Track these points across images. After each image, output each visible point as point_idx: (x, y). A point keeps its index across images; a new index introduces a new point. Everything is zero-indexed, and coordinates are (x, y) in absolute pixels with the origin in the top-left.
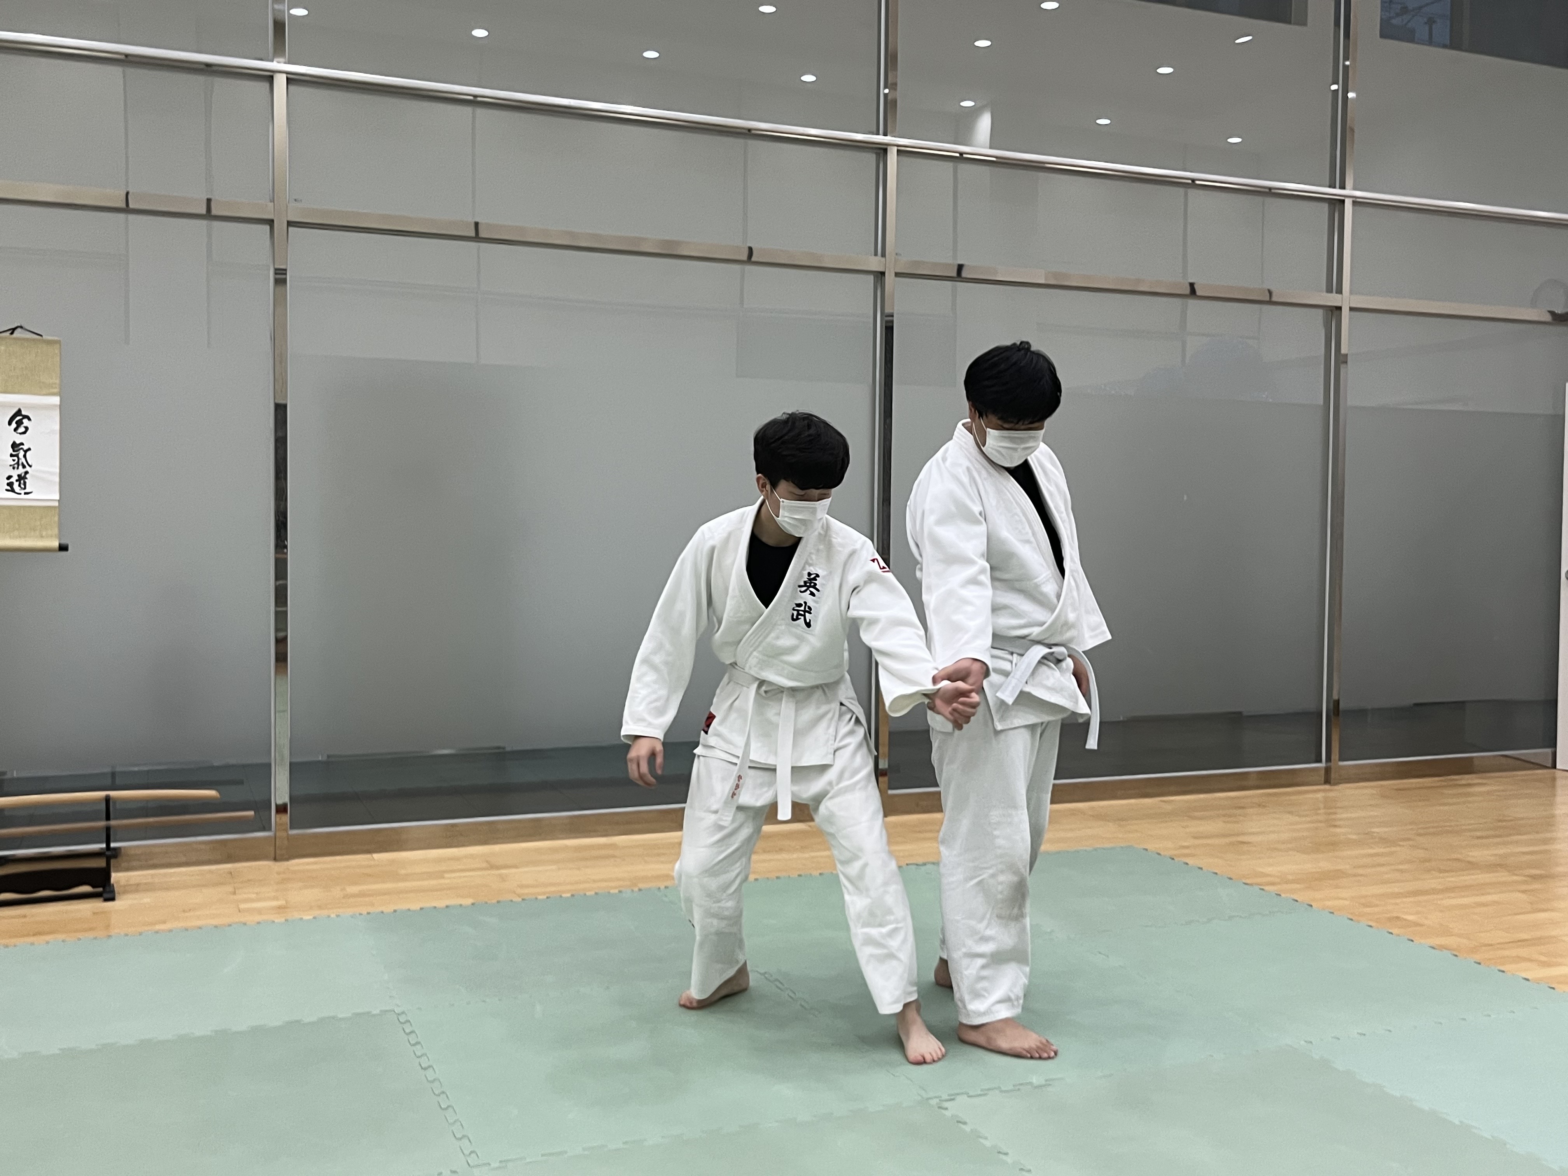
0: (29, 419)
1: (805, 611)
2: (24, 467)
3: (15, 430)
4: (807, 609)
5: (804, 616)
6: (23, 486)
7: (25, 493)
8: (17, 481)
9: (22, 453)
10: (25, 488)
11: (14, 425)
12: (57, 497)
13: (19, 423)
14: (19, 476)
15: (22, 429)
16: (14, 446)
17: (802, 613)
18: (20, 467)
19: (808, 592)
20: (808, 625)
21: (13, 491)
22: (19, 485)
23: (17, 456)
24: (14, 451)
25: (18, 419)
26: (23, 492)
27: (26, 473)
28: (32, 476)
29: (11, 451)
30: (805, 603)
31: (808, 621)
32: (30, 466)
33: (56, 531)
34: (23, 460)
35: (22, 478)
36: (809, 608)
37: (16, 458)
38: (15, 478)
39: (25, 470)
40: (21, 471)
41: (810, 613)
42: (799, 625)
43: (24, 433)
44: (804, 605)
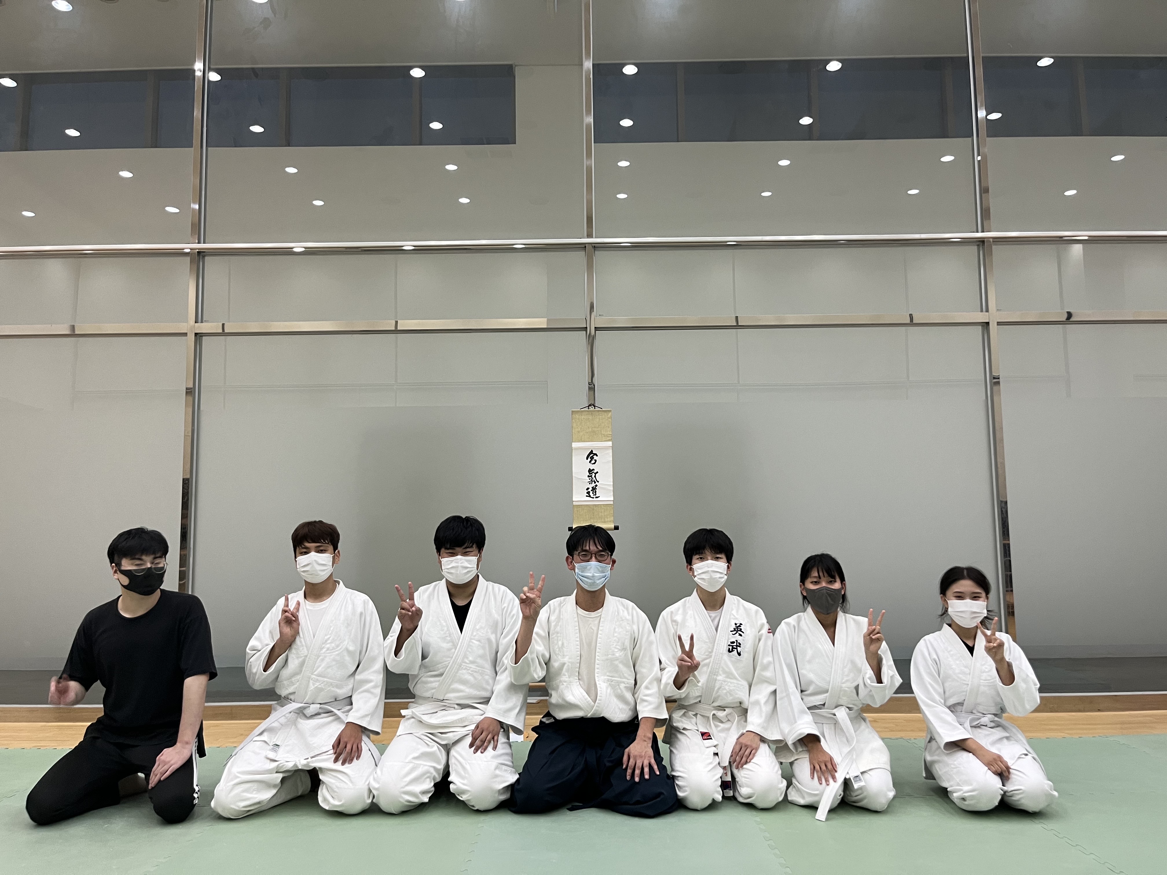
0: (597, 456)
1: (737, 646)
2: (595, 483)
3: (590, 462)
4: (738, 645)
5: (737, 649)
6: (595, 494)
7: (596, 497)
8: (591, 490)
9: (593, 475)
10: (596, 495)
11: (589, 460)
12: (612, 499)
13: (592, 458)
14: (592, 488)
15: (593, 462)
16: (590, 471)
17: (736, 647)
18: (593, 482)
19: (738, 634)
20: (739, 654)
21: (590, 496)
22: (593, 493)
23: (591, 476)
24: (590, 474)
25: (591, 456)
26: (595, 497)
27: (596, 486)
28: (599, 487)
29: (588, 474)
30: (737, 641)
31: (739, 652)
32: (598, 482)
33: (612, 518)
34: (594, 479)
35: (594, 489)
36: (740, 644)
37: (591, 478)
38: (591, 489)
39: (595, 484)
40: (593, 485)
41: (740, 647)
42: (733, 655)
43: (594, 463)
44: (736, 642)
